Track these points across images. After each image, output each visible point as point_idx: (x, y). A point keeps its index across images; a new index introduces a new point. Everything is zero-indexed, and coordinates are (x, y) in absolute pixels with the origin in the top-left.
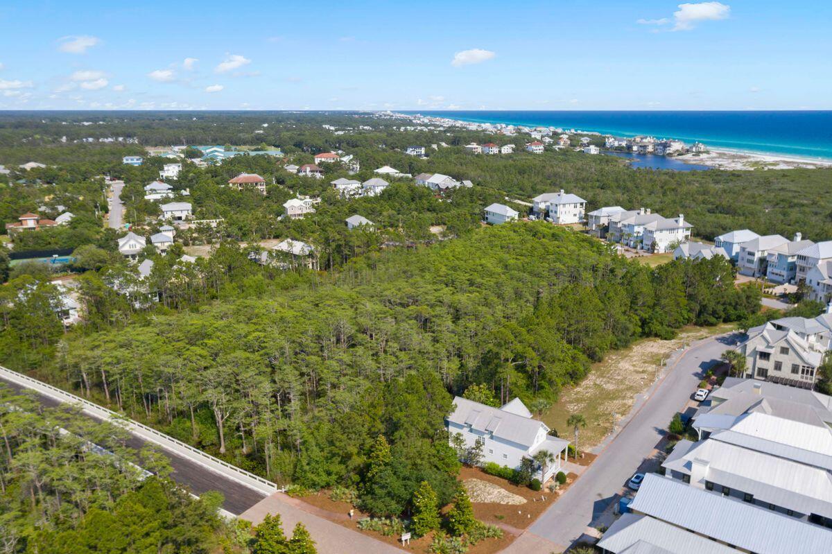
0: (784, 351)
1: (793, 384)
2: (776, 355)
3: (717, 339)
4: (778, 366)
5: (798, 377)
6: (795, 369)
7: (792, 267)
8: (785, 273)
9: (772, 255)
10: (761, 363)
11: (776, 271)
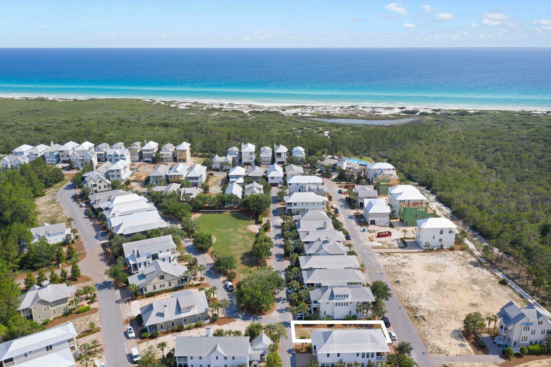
0: (100, 182)
1: (106, 191)
2: (98, 184)
3: (65, 189)
4: (100, 188)
5: (106, 189)
6: (105, 187)
7: (58, 156)
8: (55, 159)
9: (47, 153)
10: (95, 188)
11: (50, 160)
